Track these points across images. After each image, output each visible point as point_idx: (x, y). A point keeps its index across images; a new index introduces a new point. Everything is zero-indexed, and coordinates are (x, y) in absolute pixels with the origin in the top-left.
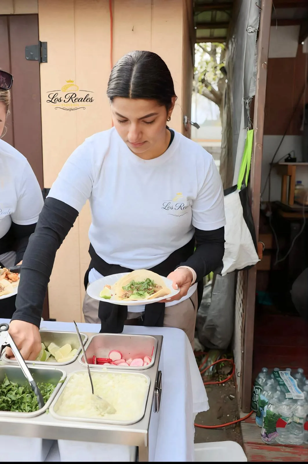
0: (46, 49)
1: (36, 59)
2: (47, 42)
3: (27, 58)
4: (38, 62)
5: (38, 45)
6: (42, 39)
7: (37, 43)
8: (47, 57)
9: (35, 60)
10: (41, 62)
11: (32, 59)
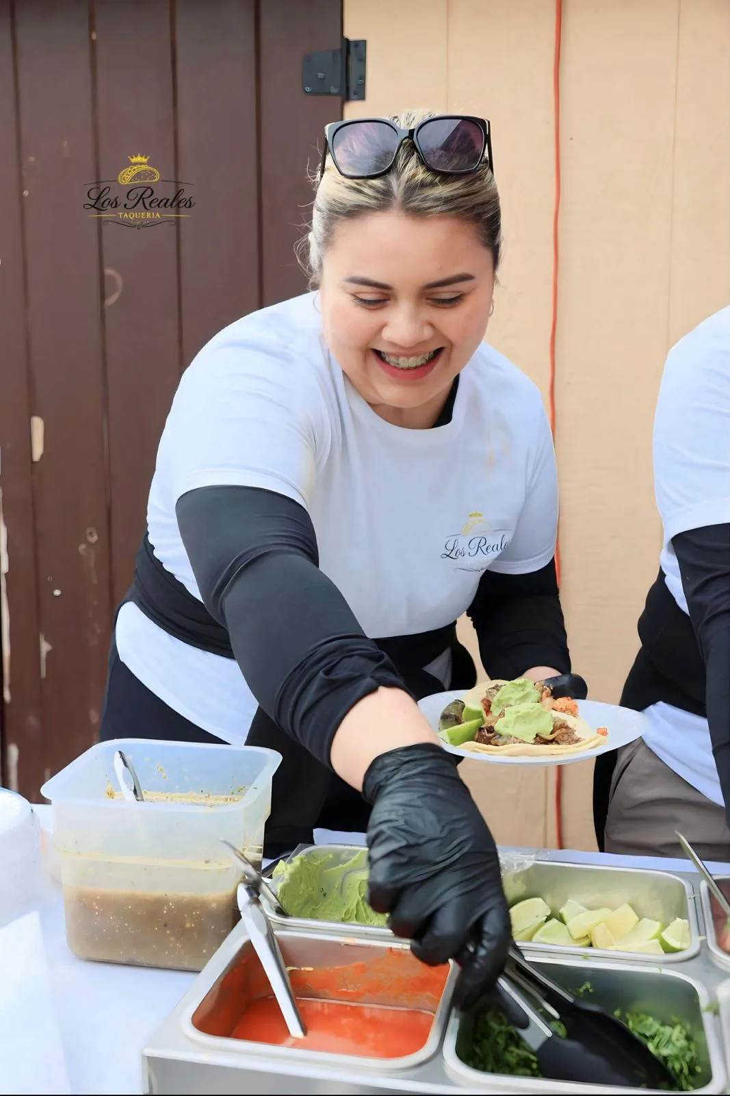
0: (363, 60)
1: (333, 90)
2: (365, 41)
3: (308, 89)
4: (338, 99)
5: (341, 49)
6: (351, 33)
7: (337, 45)
8: (364, 84)
9: (330, 94)
10: (347, 98)
11: (320, 91)
